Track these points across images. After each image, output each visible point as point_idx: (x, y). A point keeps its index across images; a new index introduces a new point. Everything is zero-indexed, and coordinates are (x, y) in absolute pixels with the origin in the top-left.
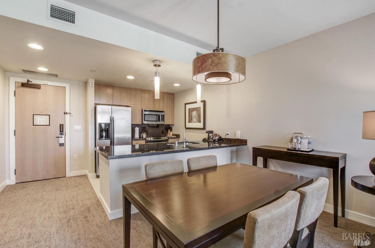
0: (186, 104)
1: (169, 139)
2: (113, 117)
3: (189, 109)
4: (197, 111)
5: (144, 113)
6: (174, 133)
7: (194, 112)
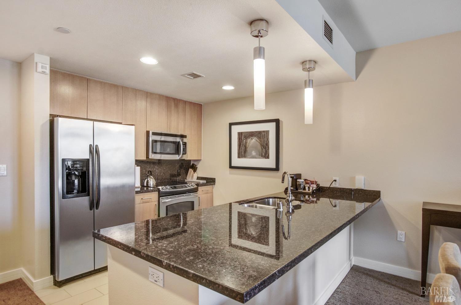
0: (231, 124)
1: (199, 187)
2: (97, 146)
3: (240, 134)
4: (259, 138)
5: (152, 138)
6: (201, 175)
7: (252, 139)
